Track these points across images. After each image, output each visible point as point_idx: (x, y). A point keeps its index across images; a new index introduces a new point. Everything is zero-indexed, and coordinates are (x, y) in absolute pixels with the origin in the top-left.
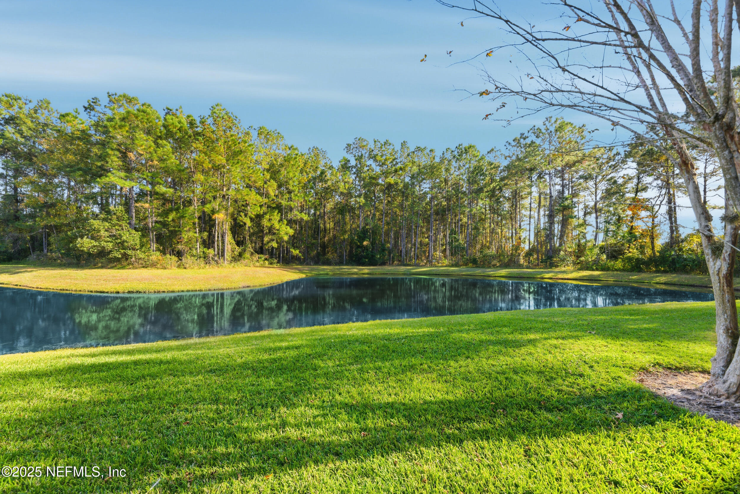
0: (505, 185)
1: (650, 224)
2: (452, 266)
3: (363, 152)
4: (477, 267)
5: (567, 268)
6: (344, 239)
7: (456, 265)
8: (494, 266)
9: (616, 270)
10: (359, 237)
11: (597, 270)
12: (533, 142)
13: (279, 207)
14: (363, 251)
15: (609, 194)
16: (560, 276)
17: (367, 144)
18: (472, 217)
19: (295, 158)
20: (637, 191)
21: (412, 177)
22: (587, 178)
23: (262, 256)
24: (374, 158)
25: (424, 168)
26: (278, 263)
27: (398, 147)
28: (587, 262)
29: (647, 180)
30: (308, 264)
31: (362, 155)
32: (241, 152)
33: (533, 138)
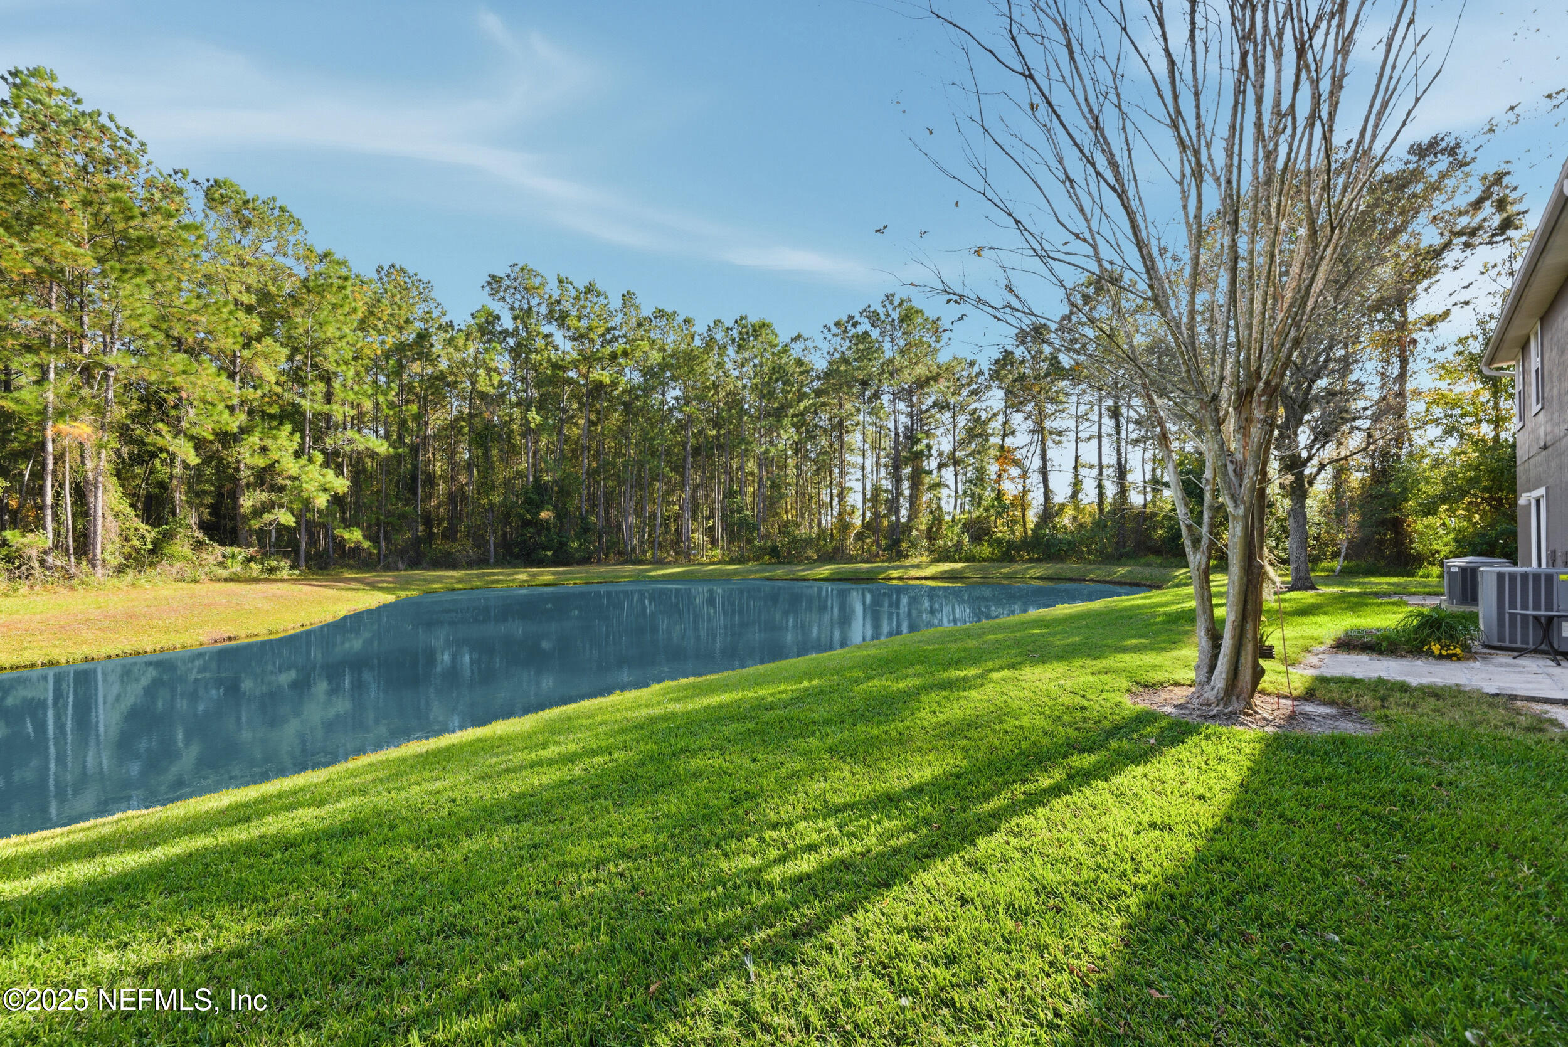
0: (824, 404)
1: (1021, 488)
2: (732, 561)
3: (534, 302)
4: (780, 563)
5: (920, 559)
6: (491, 504)
7: (740, 560)
8: (808, 558)
9: (984, 560)
10: (528, 501)
11: (960, 560)
12: (866, 333)
13: (292, 415)
14: (539, 534)
15: (971, 434)
16: (913, 573)
17: (542, 285)
18: (764, 462)
19: (342, 288)
20: (1004, 436)
21: (648, 373)
22: (942, 406)
23: (236, 550)
24: (562, 320)
25: (672, 356)
26: (292, 567)
27: (616, 303)
28: (946, 550)
29: (1017, 418)
30: (388, 568)
31: (530, 309)
32: (151, 242)
33: (865, 326)
